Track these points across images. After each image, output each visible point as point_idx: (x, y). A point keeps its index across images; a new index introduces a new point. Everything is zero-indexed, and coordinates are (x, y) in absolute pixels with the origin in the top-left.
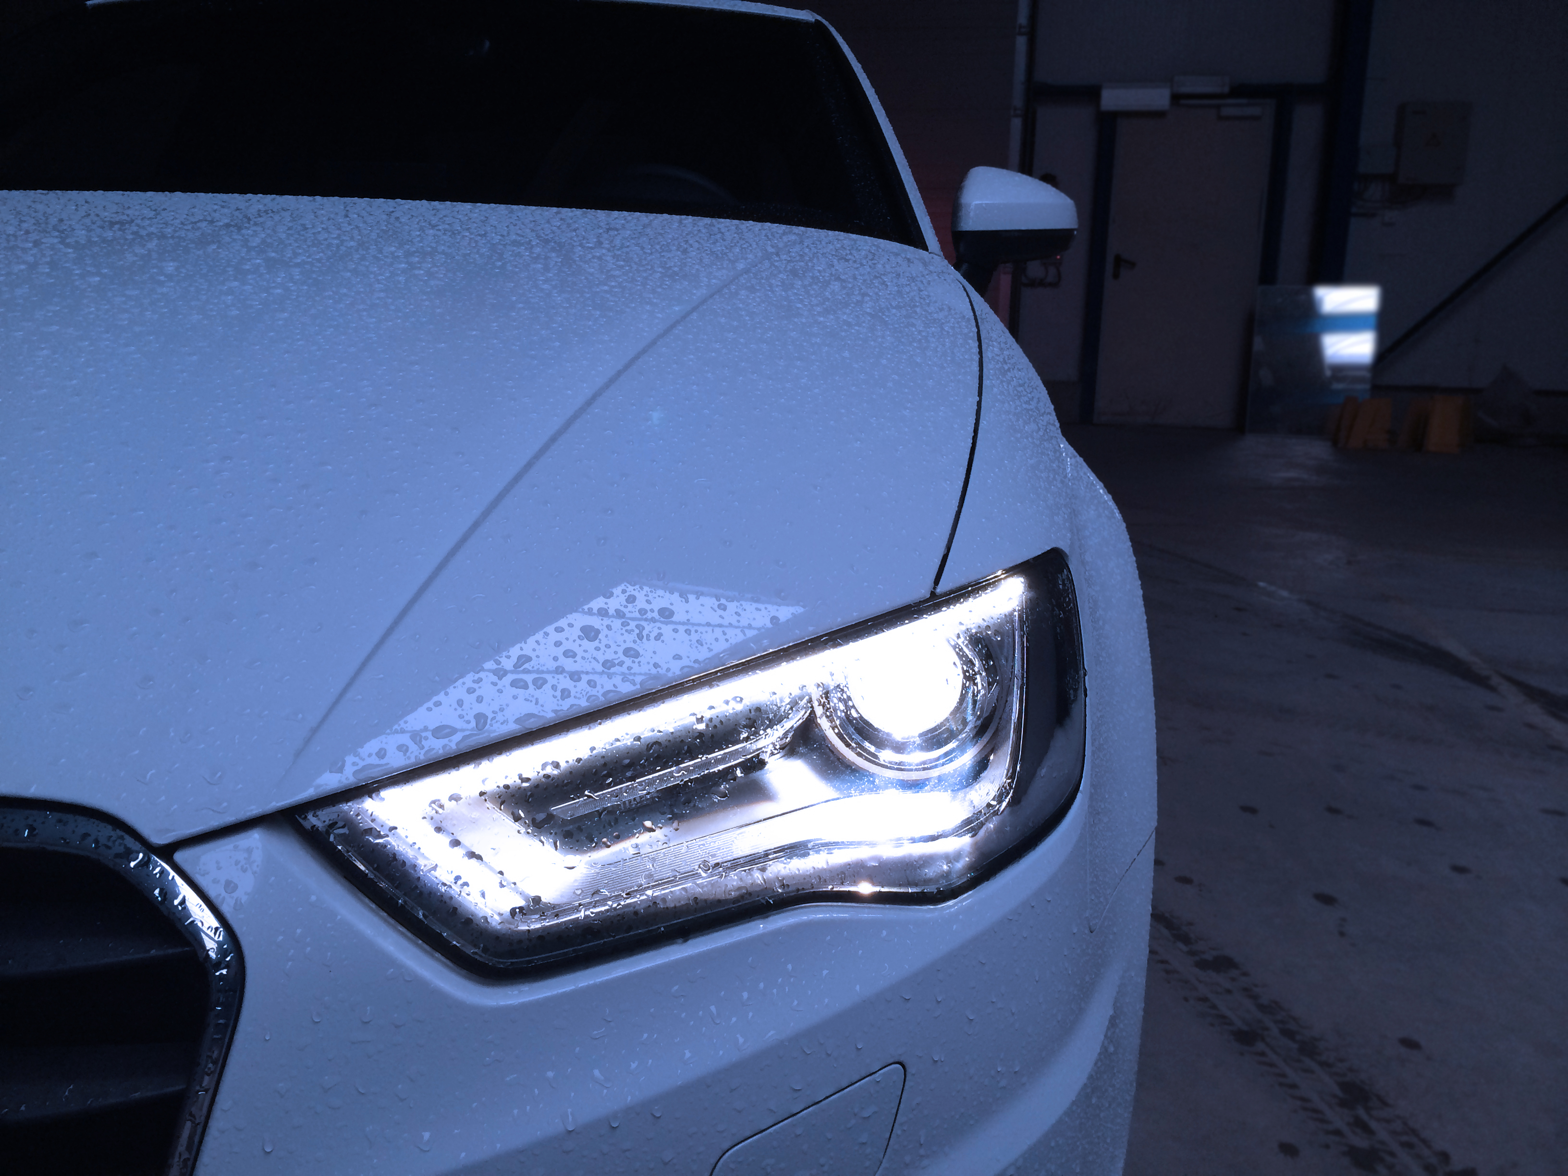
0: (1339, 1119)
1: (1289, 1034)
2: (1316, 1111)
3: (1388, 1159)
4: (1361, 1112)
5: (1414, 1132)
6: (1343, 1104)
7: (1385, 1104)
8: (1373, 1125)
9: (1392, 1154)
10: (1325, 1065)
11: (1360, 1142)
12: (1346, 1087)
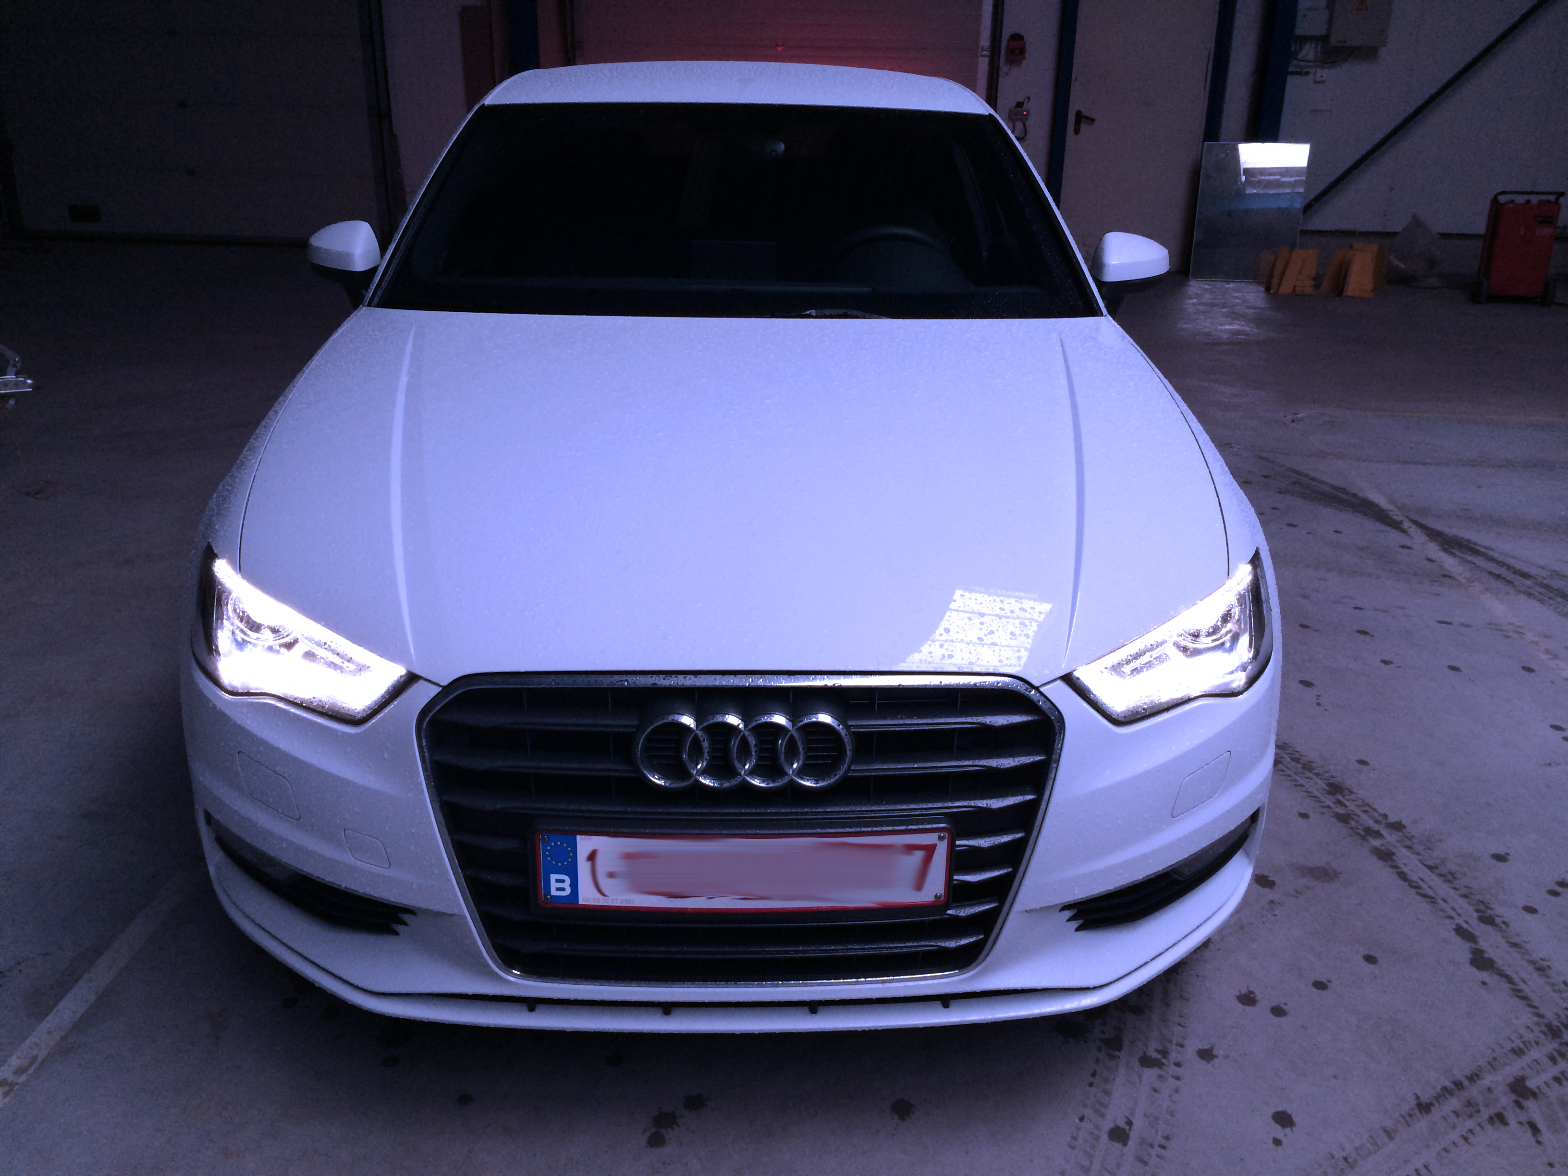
0: (1329, 801)
1: (1297, 760)
2: (1314, 797)
3: (1355, 817)
4: (1340, 798)
5: (1368, 805)
6: (1329, 793)
7: (1352, 792)
8: (1347, 803)
9: (1358, 816)
10: (1317, 775)
11: (1340, 810)
12: (1330, 785)
